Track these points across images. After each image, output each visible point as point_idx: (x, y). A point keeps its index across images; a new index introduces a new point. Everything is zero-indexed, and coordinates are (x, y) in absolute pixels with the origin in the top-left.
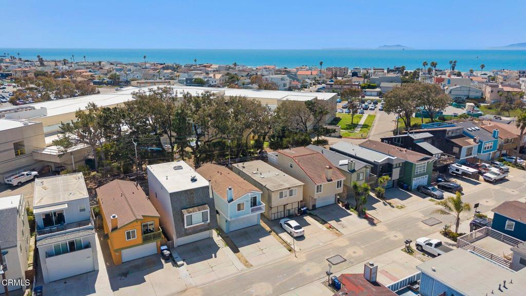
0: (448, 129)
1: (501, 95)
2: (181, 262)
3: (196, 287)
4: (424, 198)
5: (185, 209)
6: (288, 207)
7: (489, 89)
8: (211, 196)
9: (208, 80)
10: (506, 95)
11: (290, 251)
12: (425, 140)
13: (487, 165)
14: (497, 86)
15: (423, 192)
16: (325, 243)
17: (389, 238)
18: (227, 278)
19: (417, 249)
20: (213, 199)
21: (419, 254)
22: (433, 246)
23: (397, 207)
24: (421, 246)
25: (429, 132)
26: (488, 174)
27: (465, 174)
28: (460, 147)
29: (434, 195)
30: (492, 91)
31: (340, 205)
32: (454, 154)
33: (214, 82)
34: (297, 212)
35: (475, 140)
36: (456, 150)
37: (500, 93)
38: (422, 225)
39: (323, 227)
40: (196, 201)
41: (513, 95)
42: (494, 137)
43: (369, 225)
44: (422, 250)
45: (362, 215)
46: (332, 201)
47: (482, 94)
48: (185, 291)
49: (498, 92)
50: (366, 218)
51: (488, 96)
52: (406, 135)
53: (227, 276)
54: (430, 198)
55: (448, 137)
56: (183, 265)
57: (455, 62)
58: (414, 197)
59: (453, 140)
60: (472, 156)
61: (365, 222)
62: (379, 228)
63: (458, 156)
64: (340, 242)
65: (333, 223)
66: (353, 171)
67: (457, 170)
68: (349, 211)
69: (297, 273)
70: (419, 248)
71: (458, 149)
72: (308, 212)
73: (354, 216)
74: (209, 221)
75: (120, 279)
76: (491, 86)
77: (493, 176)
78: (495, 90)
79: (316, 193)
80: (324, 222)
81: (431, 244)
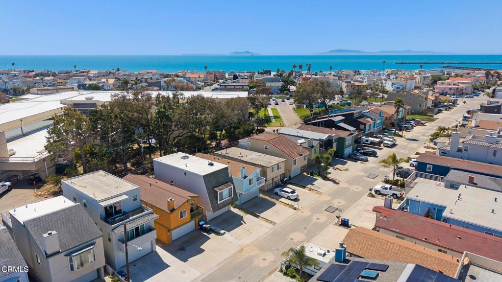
0: (355, 112)
1: (354, 89)
2: (222, 232)
3: (248, 245)
4: (356, 162)
5: (216, 187)
6: (275, 180)
7: (344, 85)
8: (230, 176)
9: (103, 86)
10: (357, 88)
11: (295, 209)
12: (341, 121)
13: (382, 136)
14: (350, 82)
15: (353, 158)
16: (315, 200)
17: (353, 191)
18: (266, 235)
19: (376, 193)
20: (231, 177)
21: (380, 197)
22: (388, 189)
23: (344, 170)
24: (379, 191)
25: (342, 115)
26: (385, 142)
27: (372, 143)
28: (365, 125)
29: (362, 159)
30: (347, 86)
31: (305, 174)
32: (361, 130)
33: (108, 87)
34: (280, 182)
35: (372, 119)
36: (362, 127)
37: (353, 87)
38: (368, 179)
39: (306, 190)
40: (221, 180)
41: (362, 88)
42: (380, 116)
43: (335, 185)
44: (380, 194)
45: (325, 178)
46: (299, 172)
47: (341, 88)
48: (242, 250)
49: (352, 86)
50: (329, 180)
51: (344, 89)
52: (327, 119)
53: (265, 234)
54: (359, 162)
55: (355, 118)
56: (225, 233)
57: (310, 65)
58: (350, 163)
59: (359, 120)
60: (371, 131)
61: (331, 183)
62: (341, 185)
63: (364, 130)
64: (325, 198)
65: (309, 186)
66: (313, 147)
67: (367, 141)
68: (314, 177)
69: (312, 223)
70: (378, 193)
71: (363, 126)
72: (288, 182)
73: (320, 181)
74: (233, 196)
75: (182, 253)
76: (346, 82)
77: (390, 143)
78: (350, 85)
79: (293, 166)
80: (304, 187)
81: (386, 188)
